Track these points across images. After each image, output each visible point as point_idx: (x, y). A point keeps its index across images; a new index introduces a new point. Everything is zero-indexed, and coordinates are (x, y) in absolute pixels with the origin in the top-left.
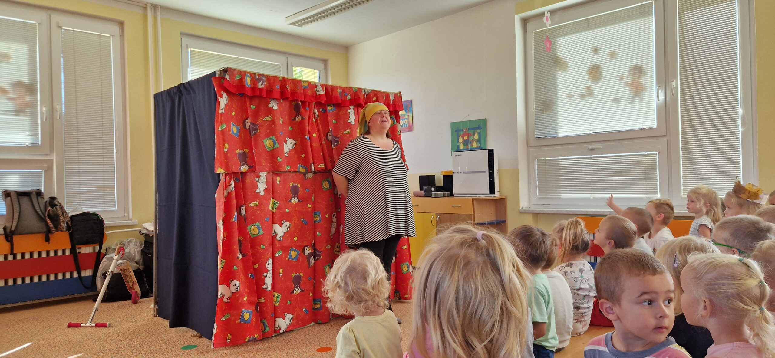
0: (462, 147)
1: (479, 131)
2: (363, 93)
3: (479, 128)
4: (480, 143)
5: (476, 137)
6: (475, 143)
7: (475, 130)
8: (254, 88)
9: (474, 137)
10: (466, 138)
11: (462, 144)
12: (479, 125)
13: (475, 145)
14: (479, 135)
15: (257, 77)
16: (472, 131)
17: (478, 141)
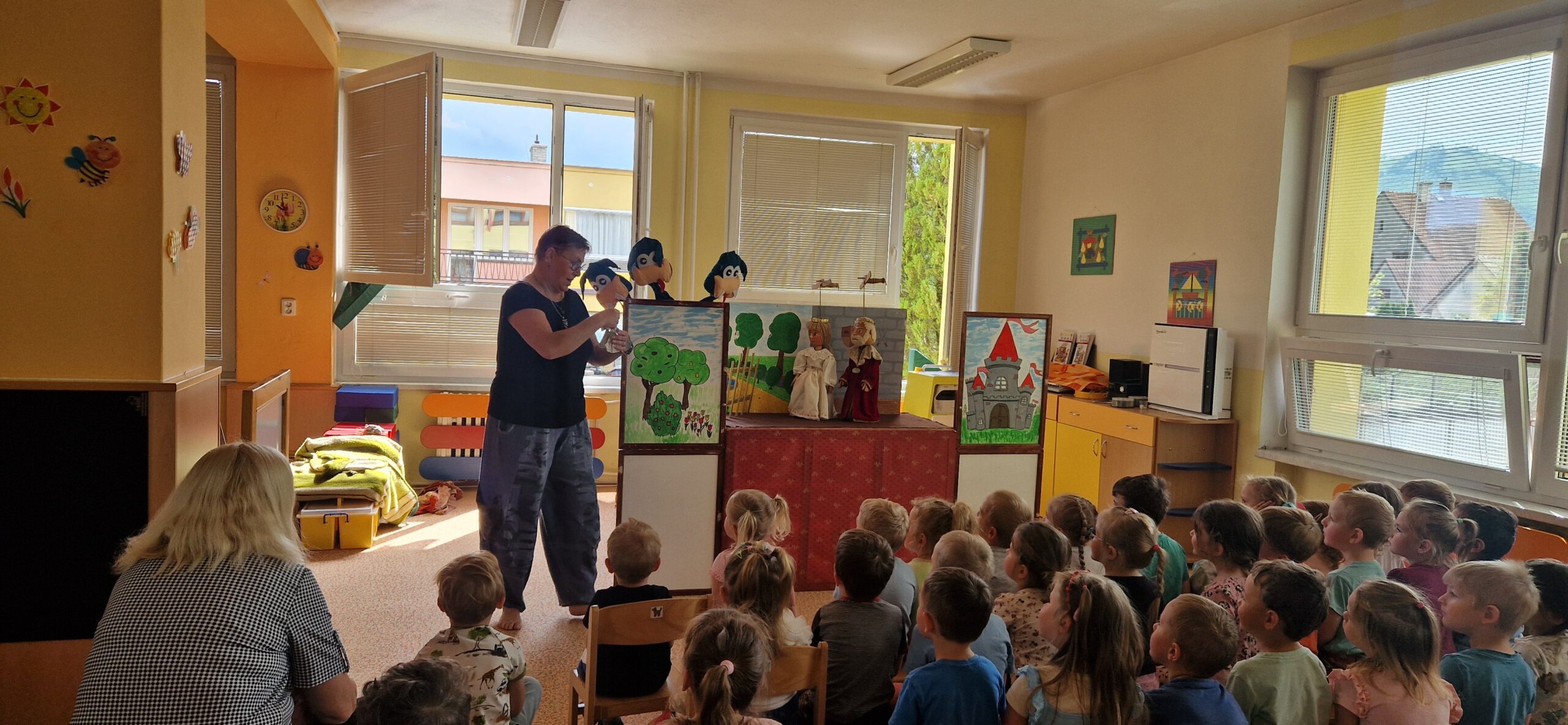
0: (1084, 261)
1: (1105, 235)
3: (1106, 230)
4: (1105, 256)
5: (1102, 245)
6: (1099, 255)
7: (1101, 234)
9: (1098, 247)
10: (1089, 246)
11: (1084, 256)
12: (1106, 226)
13: (1099, 259)
14: (1105, 239)
16: (1096, 236)
17: (1103, 251)
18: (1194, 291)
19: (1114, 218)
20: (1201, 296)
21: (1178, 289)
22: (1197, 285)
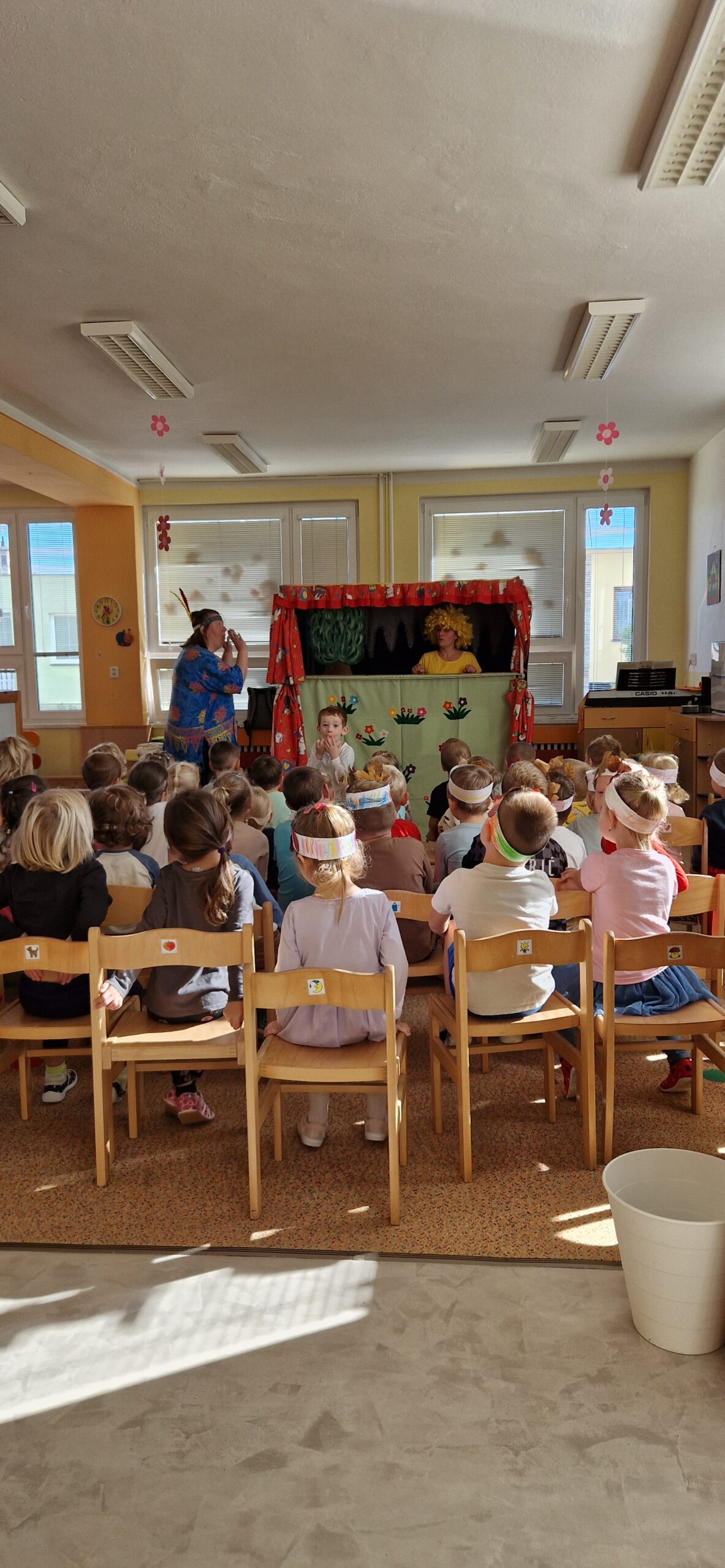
2: (456, 586)
8: (311, 602)
15: (314, 590)
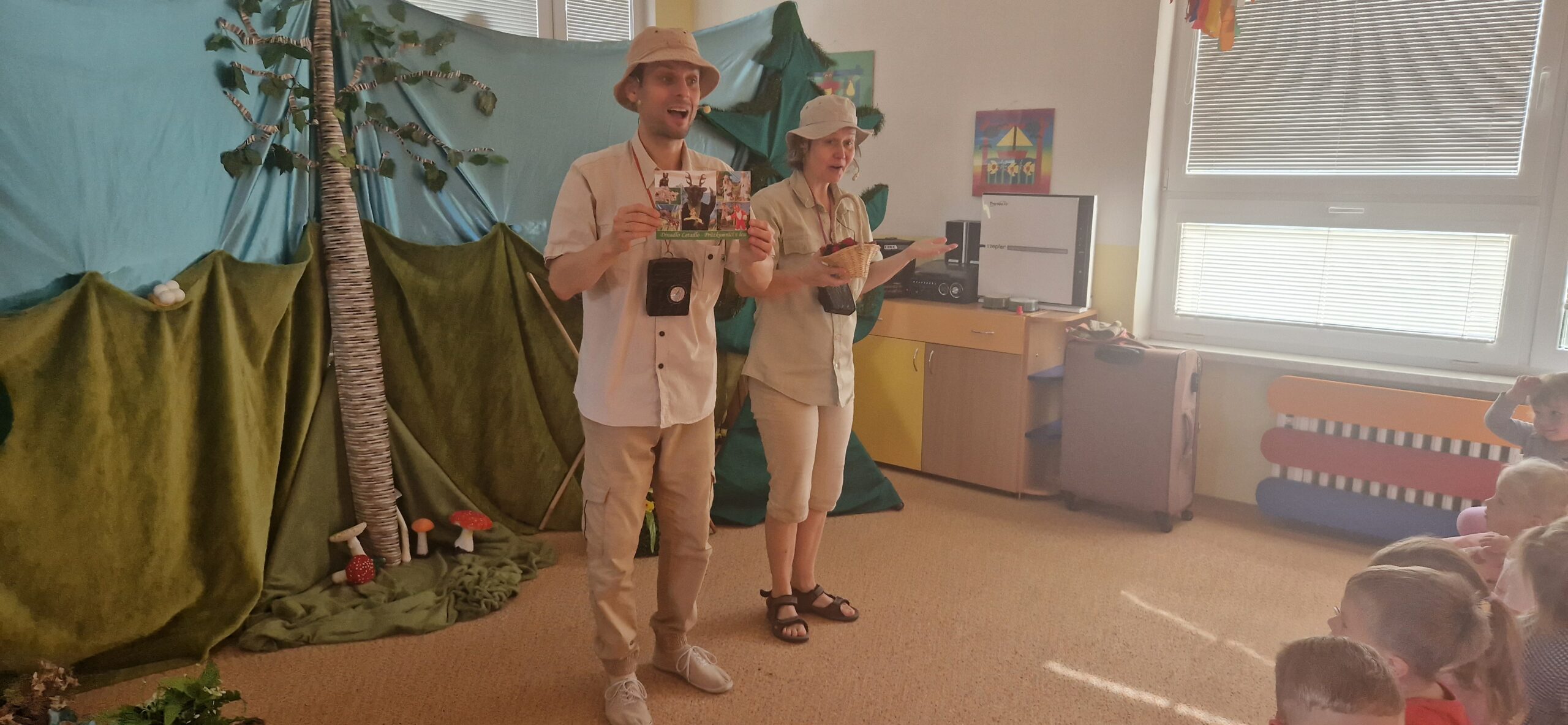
1: (857, 78)
3: (858, 71)
7: (848, 77)
12: (858, 66)
14: (857, 84)
18: (1017, 149)
19: (871, 55)
20: (1032, 155)
21: (990, 146)
22: (1023, 141)
